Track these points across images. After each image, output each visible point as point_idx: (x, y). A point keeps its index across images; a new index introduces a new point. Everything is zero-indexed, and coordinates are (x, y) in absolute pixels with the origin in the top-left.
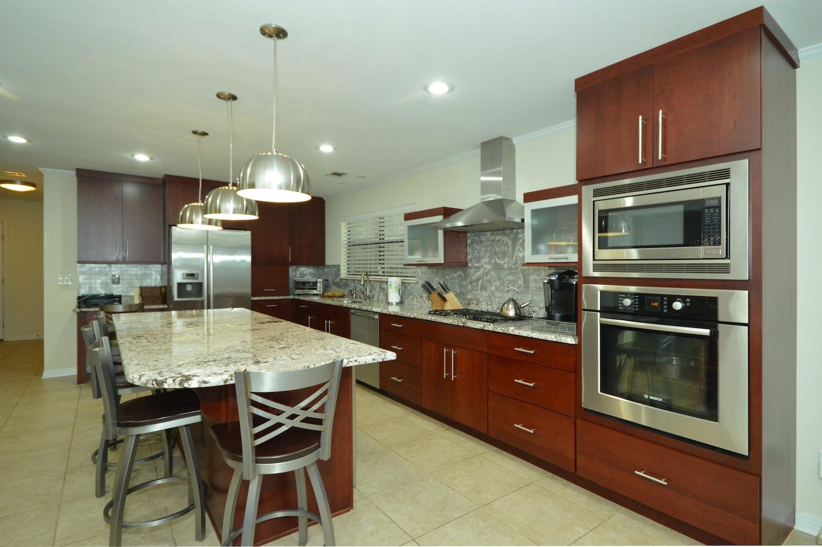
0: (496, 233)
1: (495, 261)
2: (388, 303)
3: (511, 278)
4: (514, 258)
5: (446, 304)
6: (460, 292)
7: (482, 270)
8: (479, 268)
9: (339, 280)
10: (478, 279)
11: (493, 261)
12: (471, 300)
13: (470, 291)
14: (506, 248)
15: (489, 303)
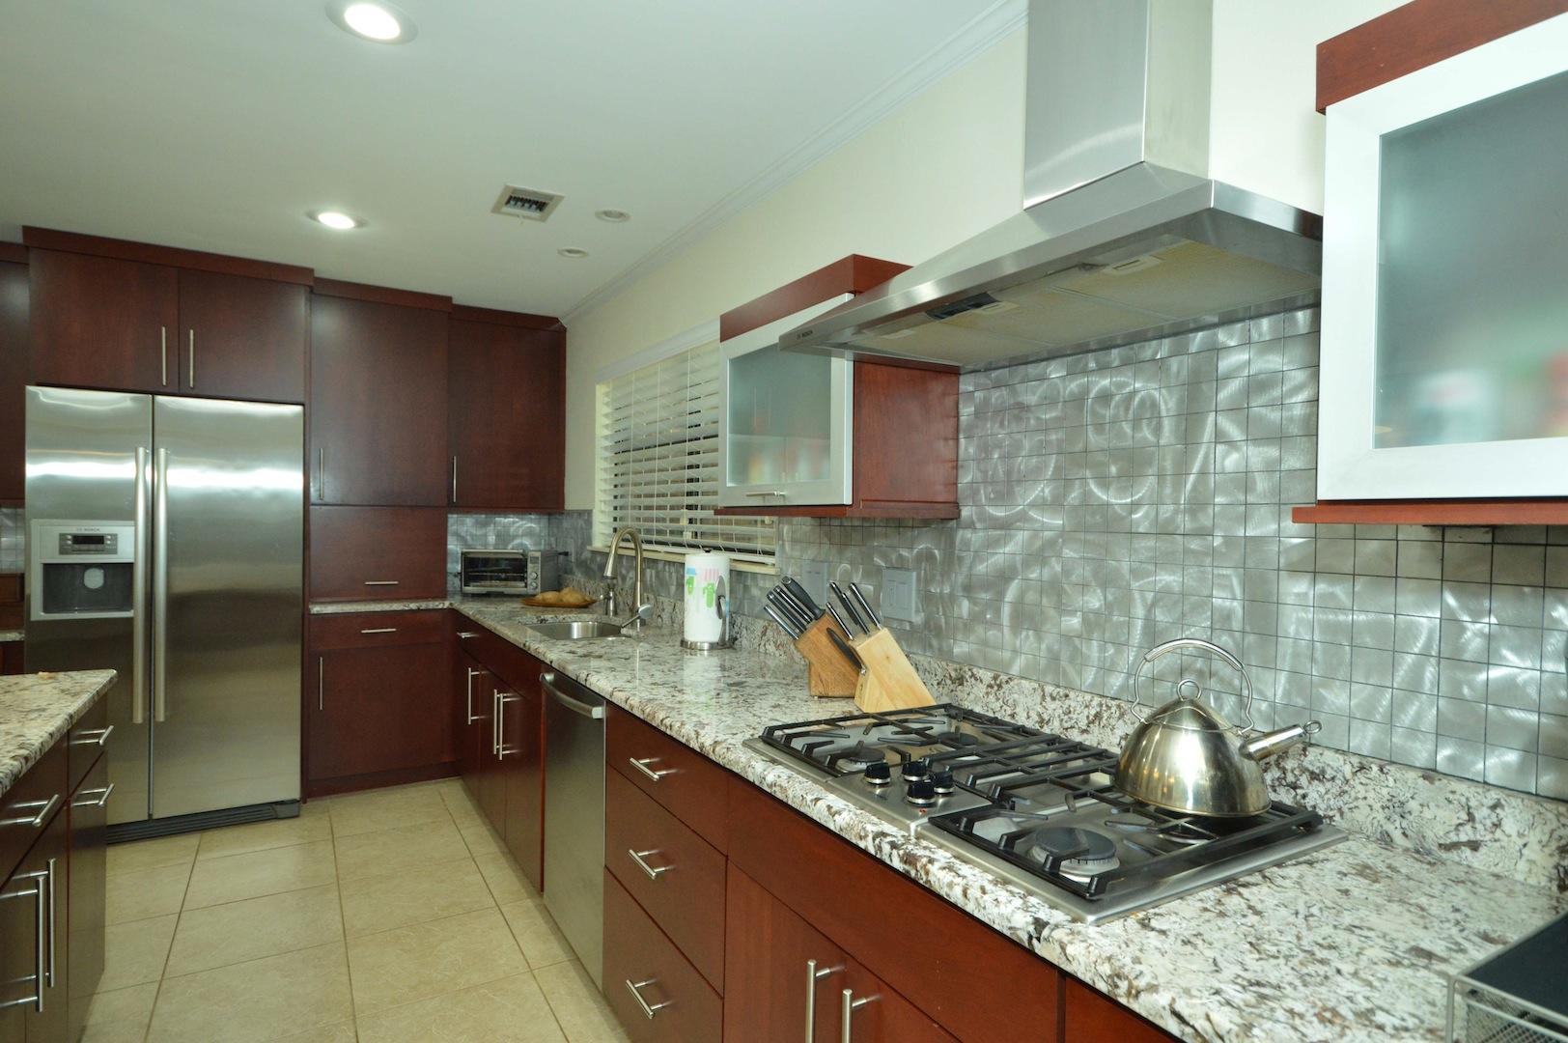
0: (1092, 365)
1: (1087, 494)
2: (683, 643)
3: (1168, 579)
4: (1192, 478)
5: (861, 679)
6: (927, 624)
7: (1021, 536)
8: (1006, 526)
9: (589, 555)
10: (1004, 576)
11: (1074, 496)
12: (969, 661)
13: (968, 627)
14: (1146, 433)
15: (1049, 689)
